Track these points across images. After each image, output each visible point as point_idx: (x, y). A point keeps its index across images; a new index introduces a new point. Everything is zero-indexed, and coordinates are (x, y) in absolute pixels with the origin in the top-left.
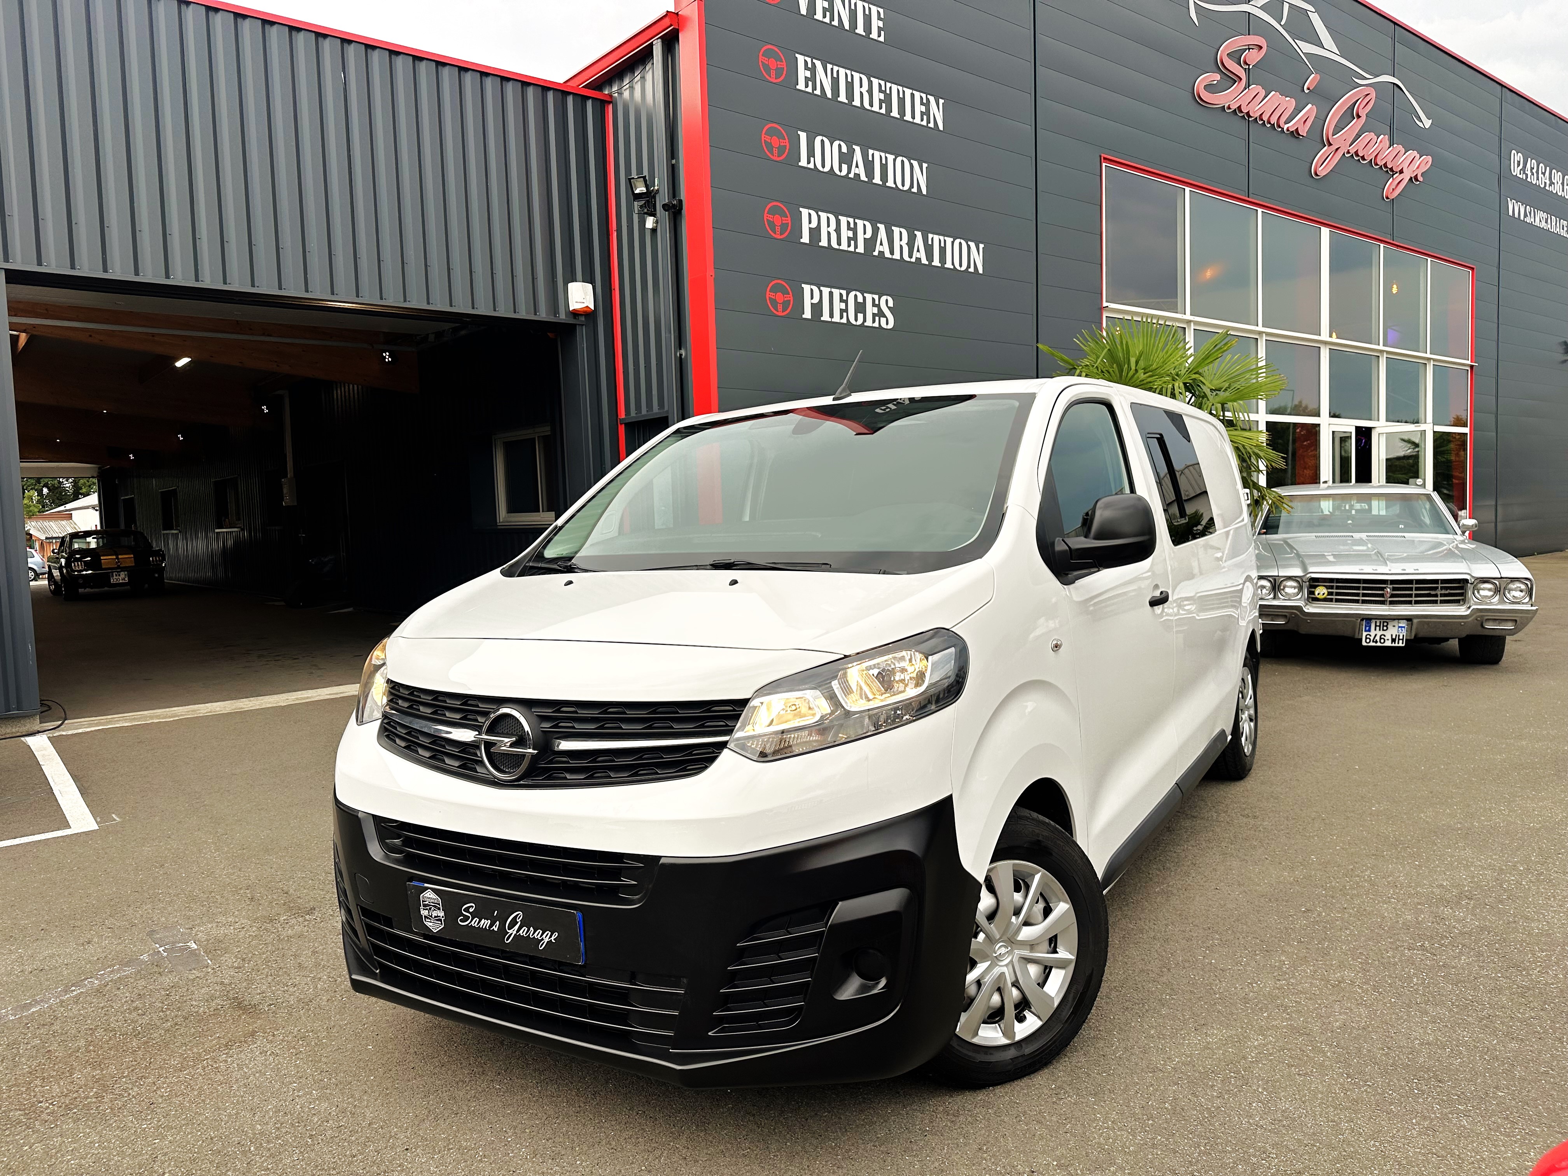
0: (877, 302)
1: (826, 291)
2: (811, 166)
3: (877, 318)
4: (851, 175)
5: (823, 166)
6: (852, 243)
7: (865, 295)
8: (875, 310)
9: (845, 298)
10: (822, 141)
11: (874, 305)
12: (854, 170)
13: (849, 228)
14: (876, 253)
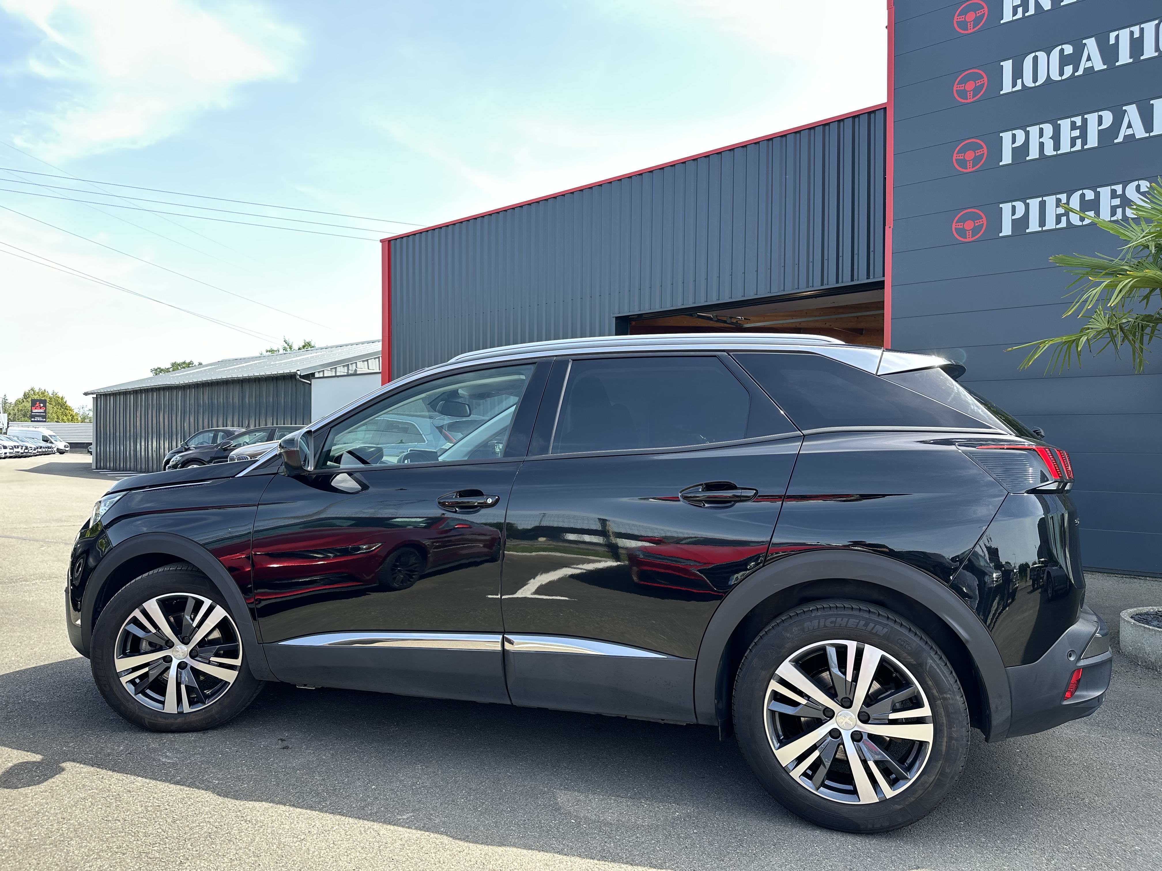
0: (1119, 192)
1: (1034, 204)
2: (1019, 87)
3: (1119, 211)
4: (1080, 72)
5: (1035, 80)
6: (1079, 142)
7: (1098, 190)
8: (1117, 202)
9: (1064, 201)
10: (1035, 59)
11: (1114, 195)
12: (1084, 64)
13: (1073, 126)
14: (1120, 139)
